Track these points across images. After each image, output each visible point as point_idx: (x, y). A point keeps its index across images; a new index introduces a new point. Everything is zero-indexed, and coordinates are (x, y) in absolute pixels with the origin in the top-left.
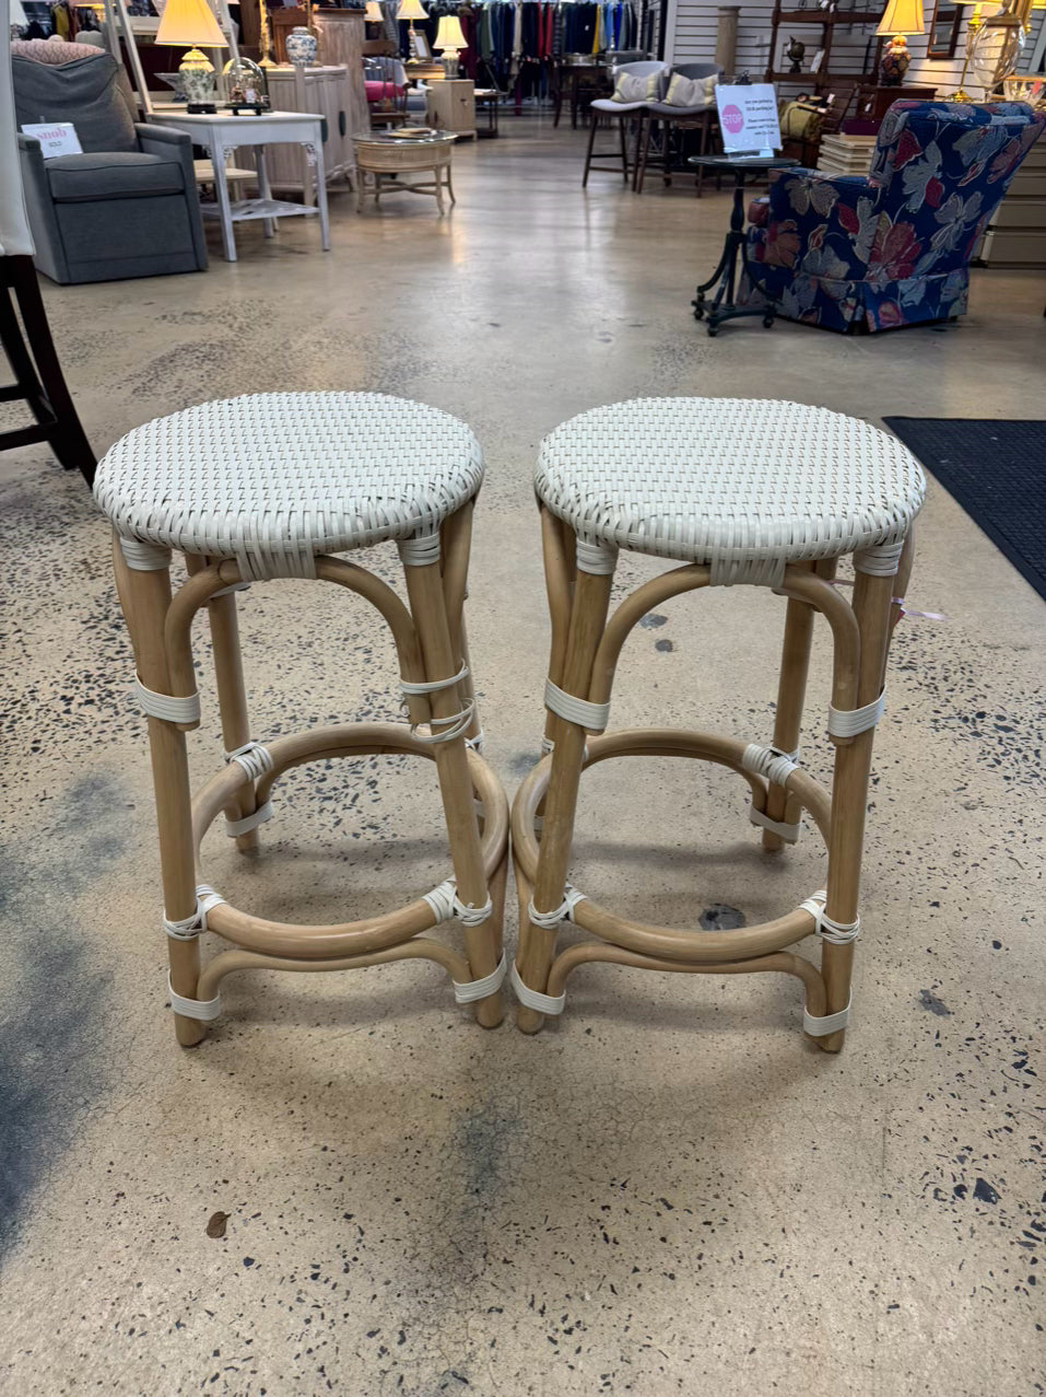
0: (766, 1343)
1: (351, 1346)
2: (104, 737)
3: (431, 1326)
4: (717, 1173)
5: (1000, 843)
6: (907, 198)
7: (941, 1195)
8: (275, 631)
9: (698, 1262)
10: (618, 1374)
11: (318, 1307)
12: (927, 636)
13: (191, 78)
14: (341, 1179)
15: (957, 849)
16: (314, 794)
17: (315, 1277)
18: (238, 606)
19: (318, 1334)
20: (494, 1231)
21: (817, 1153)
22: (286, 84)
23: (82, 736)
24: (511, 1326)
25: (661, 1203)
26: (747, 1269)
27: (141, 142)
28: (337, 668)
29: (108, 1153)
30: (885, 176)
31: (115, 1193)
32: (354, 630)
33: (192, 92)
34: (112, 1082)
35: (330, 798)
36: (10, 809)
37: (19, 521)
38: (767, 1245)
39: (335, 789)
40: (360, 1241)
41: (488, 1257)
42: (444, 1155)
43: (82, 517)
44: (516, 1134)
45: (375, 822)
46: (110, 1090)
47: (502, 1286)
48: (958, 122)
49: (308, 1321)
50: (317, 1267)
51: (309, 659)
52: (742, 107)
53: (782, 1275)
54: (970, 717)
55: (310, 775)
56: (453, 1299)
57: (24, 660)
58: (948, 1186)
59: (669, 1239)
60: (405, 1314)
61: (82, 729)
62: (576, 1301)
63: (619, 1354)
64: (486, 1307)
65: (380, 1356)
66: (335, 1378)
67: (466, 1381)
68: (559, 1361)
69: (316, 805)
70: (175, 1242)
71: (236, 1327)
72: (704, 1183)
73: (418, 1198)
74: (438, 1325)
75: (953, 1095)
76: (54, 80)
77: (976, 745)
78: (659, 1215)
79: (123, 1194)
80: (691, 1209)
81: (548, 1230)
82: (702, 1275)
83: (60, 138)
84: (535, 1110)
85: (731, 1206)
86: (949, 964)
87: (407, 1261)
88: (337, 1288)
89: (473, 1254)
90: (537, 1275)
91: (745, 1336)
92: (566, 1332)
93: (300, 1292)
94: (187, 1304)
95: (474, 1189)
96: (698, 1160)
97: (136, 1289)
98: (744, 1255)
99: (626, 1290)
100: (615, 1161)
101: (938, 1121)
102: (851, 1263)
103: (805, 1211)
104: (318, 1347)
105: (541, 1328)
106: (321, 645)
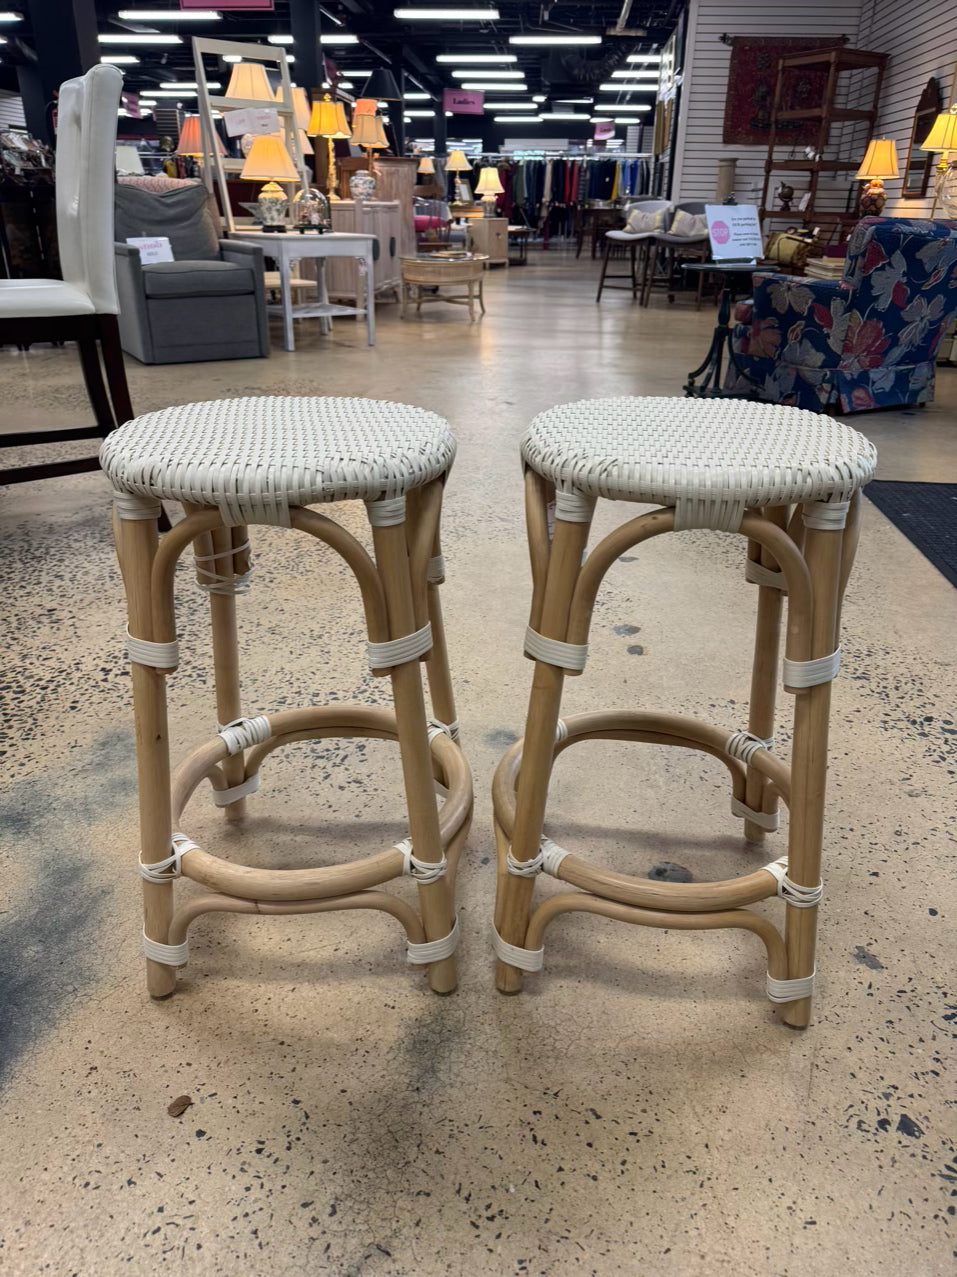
0: (682, 1245)
1: (285, 1213)
3: (361, 1202)
4: (647, 1090)
5: (941, 826)
6: (876, 298)
7: (864, 1126)
8: (292, 625)
9: (622, 1167)
10: (534, 1261)
11: (259, 1177)
12: (881, 653)
13: (267, 205)
14: (294, 1070)
15: (899, 829)
16: (309, 753)
17: (259, 1151)
19: (256, 1201)
20: (430, 1124)
21: (745, 1080)
22: (347, 213)
23: (114, 699)
24: (436, 1209)
25: (590, 1113)
26: (669, 1177)
27: (222, 253)
29: (87, 1034)
30: (856, 280)
31: (89, 1066)
33: (267, 215)
34: (101, 975)
35: (322, 757)
36: (45, 753)
37: (86, 536)
38: (689, 1157)
39: (328, 750)
40: (304, 1124)
41: (422, 1147)
42: (390, 1056)
44: (459, 1043)
45: (360, 777)
46: (97, 982)
47: (431, 1174)
48: (920, 235)
49: (248, 1189)
50: (262, 1143)
51: (319, 648)
52: (729, 223)
53: (701, 1186)
54: (918, 720)
56: (385, 1181)
57: (74, 640)
58: (872, 1119)
59: (595, 1145)
60: (339, 1190)
62: (500, 1193)
63: (537, 1243)
64: (415, 1190)
65: (311, 1225)
66: (267, 1240)
67: (388, 1254)
68: (479, 1243)
69: (309, 762)
70: (137, 1112)
71: (181, 1189)
72: (633, 1098)
73: (363, 1091)
74: (368, 1202)
75: (882, 1039)
76: (157, 204)
77: (921, 745)
78: (587, 1122)
79: (96, 1068)
80: (619, 1121)
81: (481, 1128)
82: (623, 1179)
83: (156, 249)
84: (479, 1024)
85: (658, 1120)
86: (885, 925)
87: (346, 1144)
88: (278, 1163)
89: (408, 1143)
90: (466, 1166)
91: (662, 1237)
92: (488, 1218)
93: (244, 1163)
94: (140, 1165)
95: (415, 1088)
96: (629, 1078)
97: (96, 1149)
98: (666, 1165)
99: (550, 1187)
100: (549, 1073)
101: (866, 1061)
102: (770, 1180)
103: (729, 1130)
104: (254, 1212)
105: (465, 1213)
106: (330, 638)
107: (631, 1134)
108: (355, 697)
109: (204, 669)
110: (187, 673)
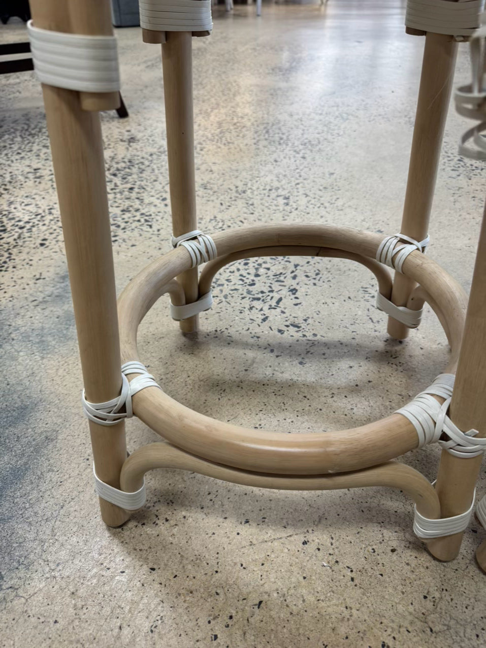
8: (220, 182)
16: (245, 294)
18: (196, 166)
28: (263, 207)
32: (276, 184)
34: (32, 557)
35: (258, 299)
36: (13, 284)
39: (262, 292)
45: (297, 321)
46: (27, 568)
51: (244, 201)
55: (243, 280)
69: (247, 303)
106: (252, 193)
109: (151, 215)
110: (136, 219)
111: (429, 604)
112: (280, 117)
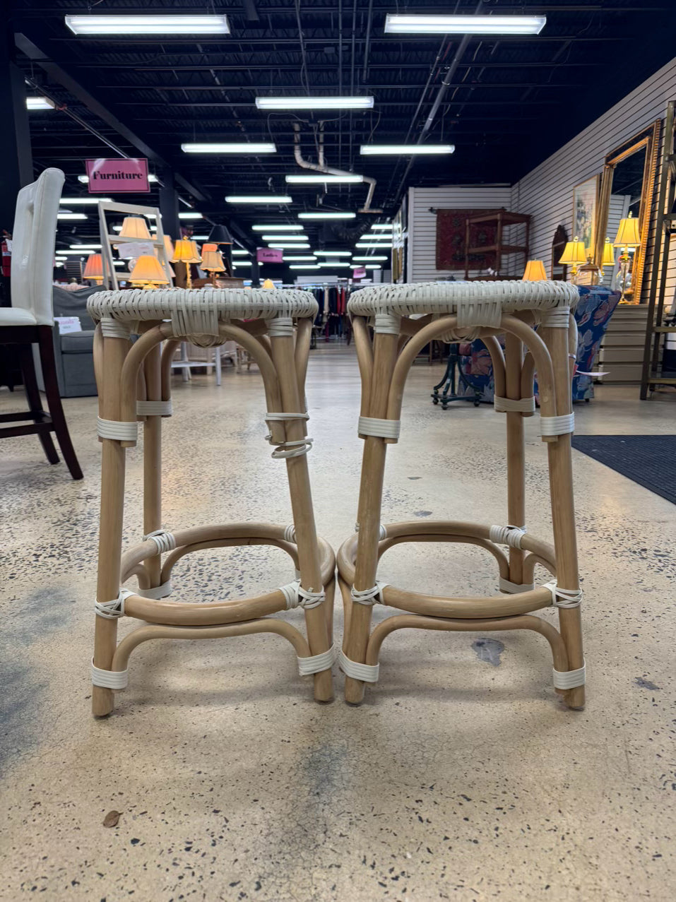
0: (558, 882)
1: (216, 893)
2: (58, 571)
3: (281, 878)
4: (503, 779)
9: (495, 832)
11: (190, 868)
12: (601, 518)
14: (212, 790)
15: (644, 609)
16: (200, 593)
17: (188, 849)
19: (189, 886)
20: (332, 817)
21: (578, 766)
23: (45, 571)
24: (347, 876)
25: (462, 798)
26: (535, 835)
29: (32, 779)
31: (33, 802)
34: (41, 740)
35: (211, 594)
37: (18, 484)
38: (548, 820)
39: (214, 590)
40: (225, 826)
41: (328, 833)
42: (292, 773)
43: (59, 482)
44: (347, 760)
46: (38, 744)
47: (339, 851)
49: (181, 878)
50: (191, 843)
53: (563, 839)
54: (637, 551)
55: (198, 585)
56: (300, 860)
59: (470, 819)
60: (261, 871)
61: (44, 568)
62: (400, 860)
63: (438, 892)
64: (327, 864)
65: (240, 899)
68: (389, 898)
69: (200, 597)
70: (77, 831)
71: (121, 883)
72: (493, 785)
73: (272, 799)
74: (288, 877)
77: (644, 564)
78: (461, 804)
79: (39, 803)
80: (486, 800)
81: (375, 815)
82: (500, 840)
83: (69, 325)
84: (360, 747)
85: (517, 798)
86: (651, 664)
87: (262, 837)
88: (205, 856)
89: (316, 832)
90: (368, 843)
91: (540, 878)
92: (393, 879)
93: (176, 859)
94: (82, 869)
95: (315, 792)
96: (487, 772)
97: (42, 861)
98: (531, 827)
99: (440, 851)
100: (423, 774)
101: (665, 745)
102: (617, 830)
103: (575, 799)
104: (188, 894)
105: (372, 877)
107: (498, 809)
108: (231, 559)
111: (313, 722)
112: (236, 472)
